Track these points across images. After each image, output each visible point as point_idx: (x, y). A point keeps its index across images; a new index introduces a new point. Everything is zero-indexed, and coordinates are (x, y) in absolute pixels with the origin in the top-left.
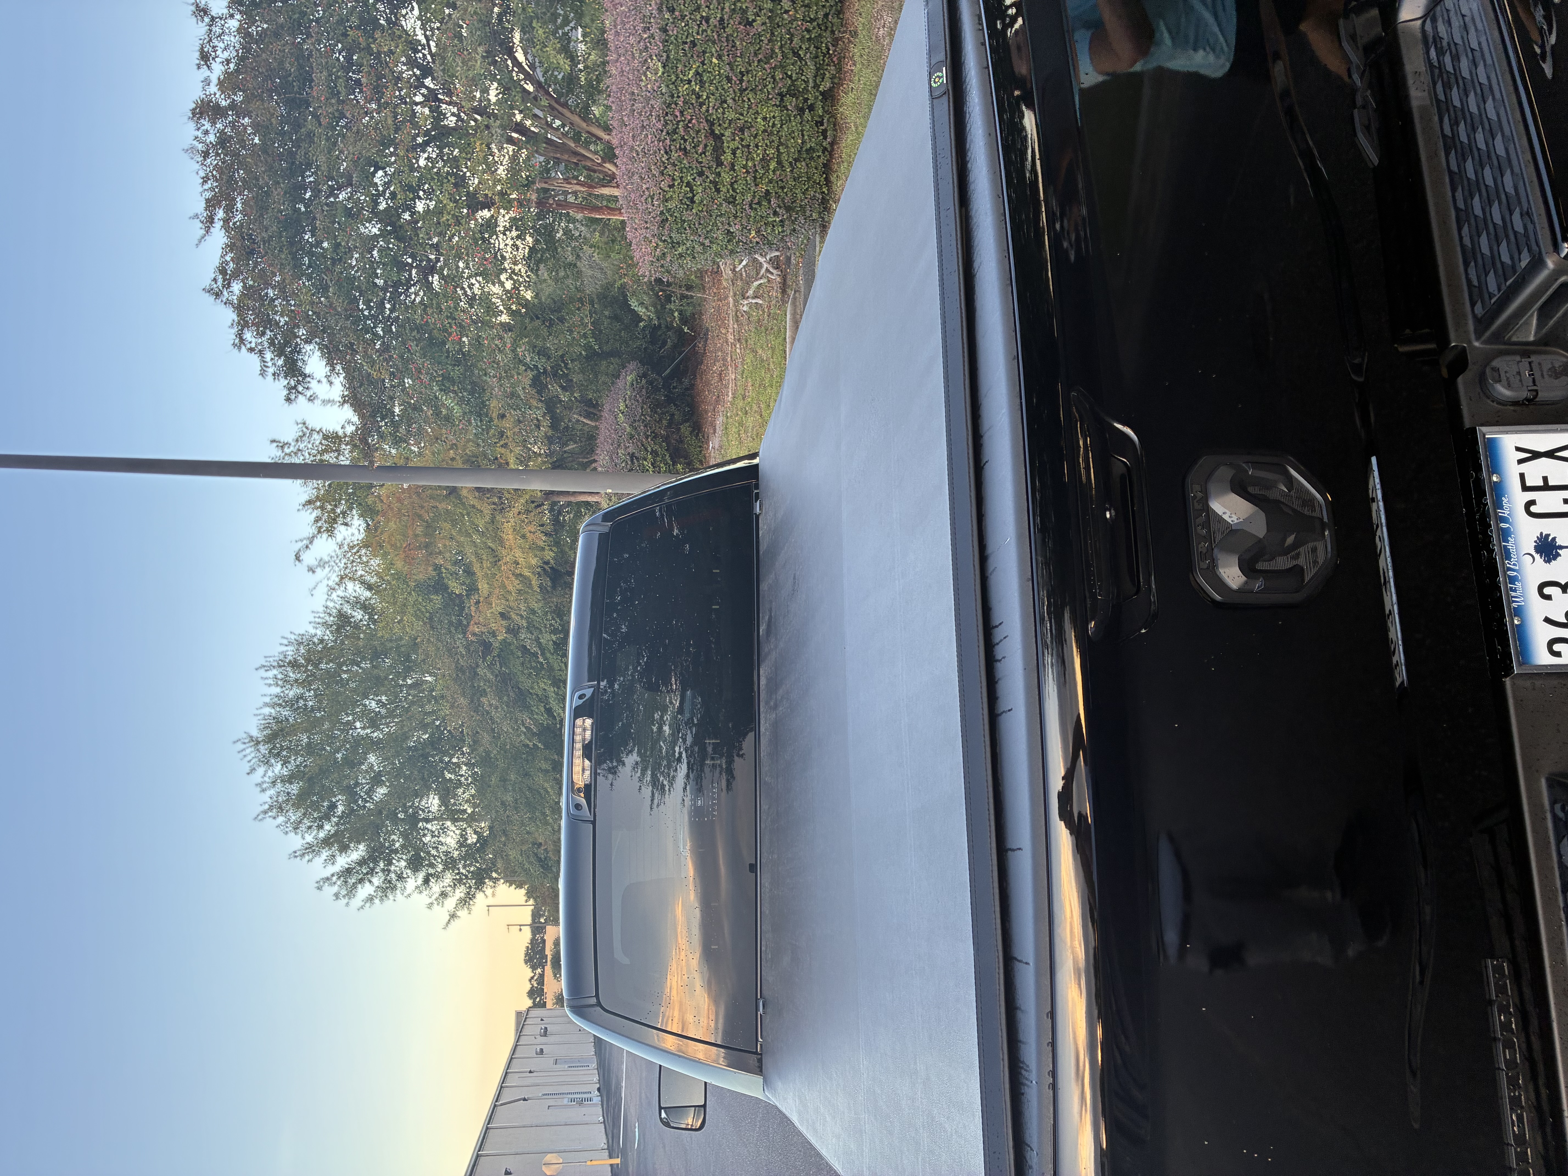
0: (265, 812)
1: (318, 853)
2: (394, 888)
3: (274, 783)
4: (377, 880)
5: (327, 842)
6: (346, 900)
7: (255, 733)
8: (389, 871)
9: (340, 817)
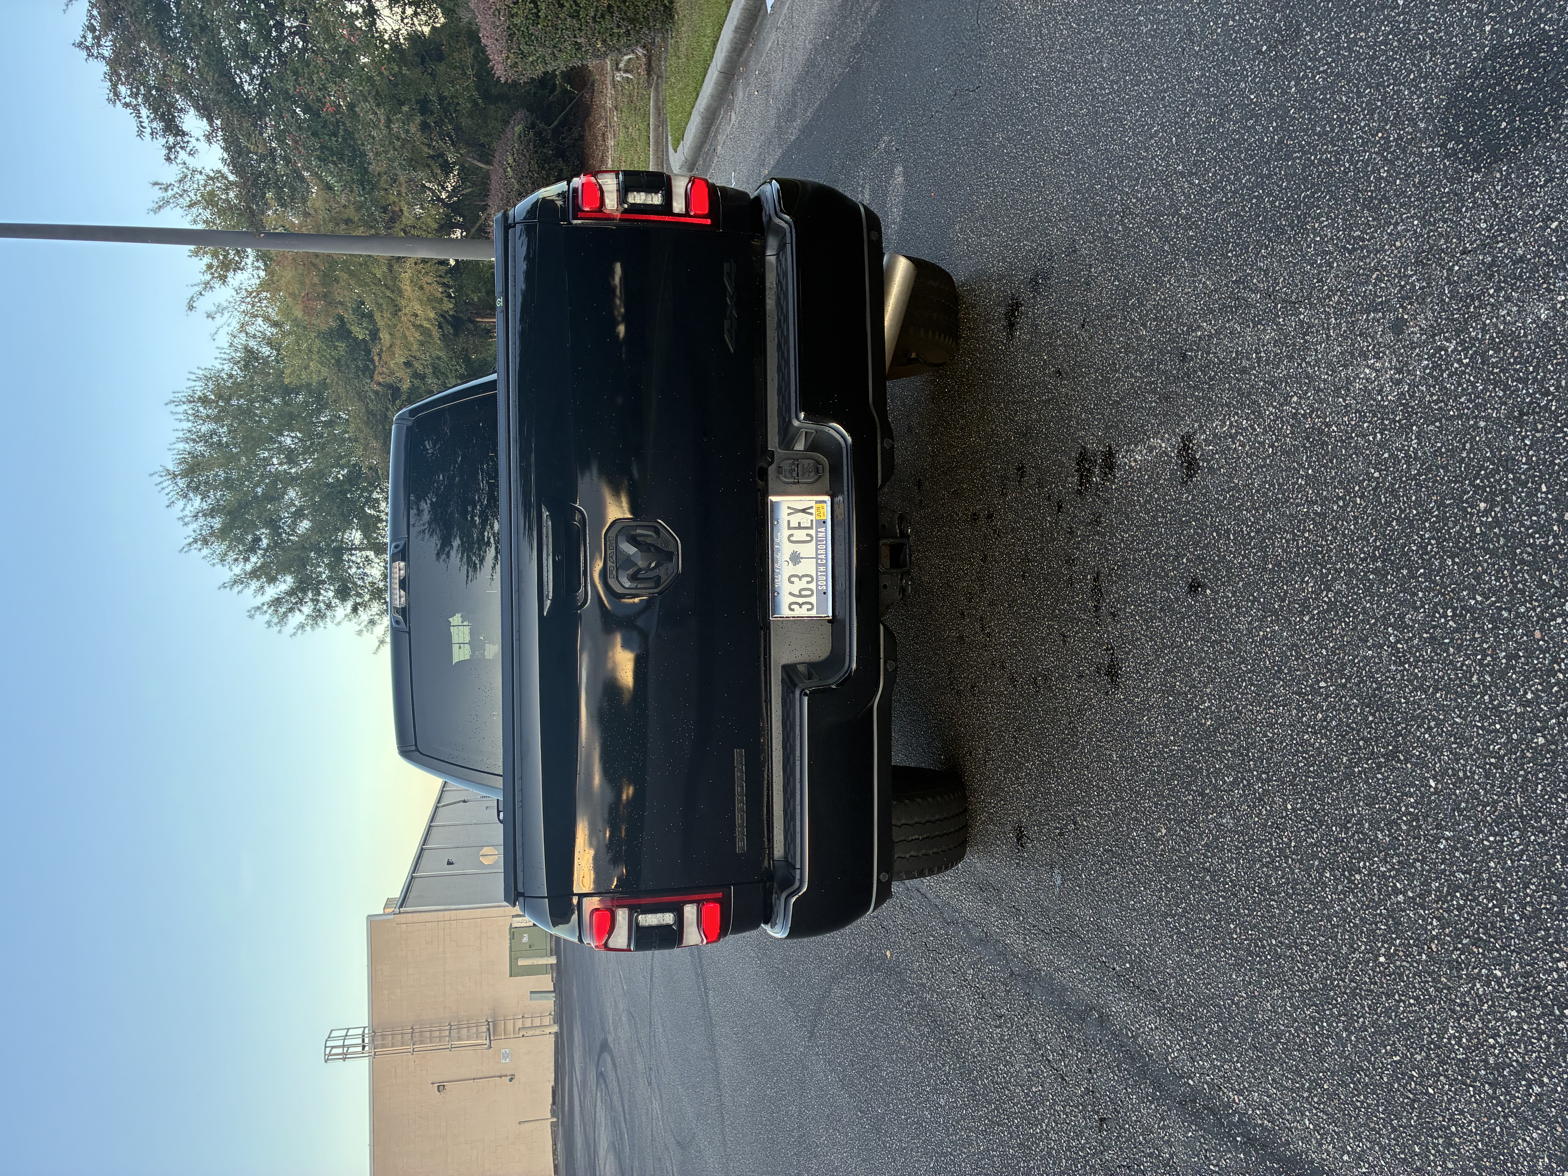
0: (190, 544)
1: (248, 585)
2: (323, 616)
3: (196, 516)
4: (307, 609)
5: (254, 574)
6: (278, 628)
7: (171, 467)
8: (318, 601)
9: (266, 550)
